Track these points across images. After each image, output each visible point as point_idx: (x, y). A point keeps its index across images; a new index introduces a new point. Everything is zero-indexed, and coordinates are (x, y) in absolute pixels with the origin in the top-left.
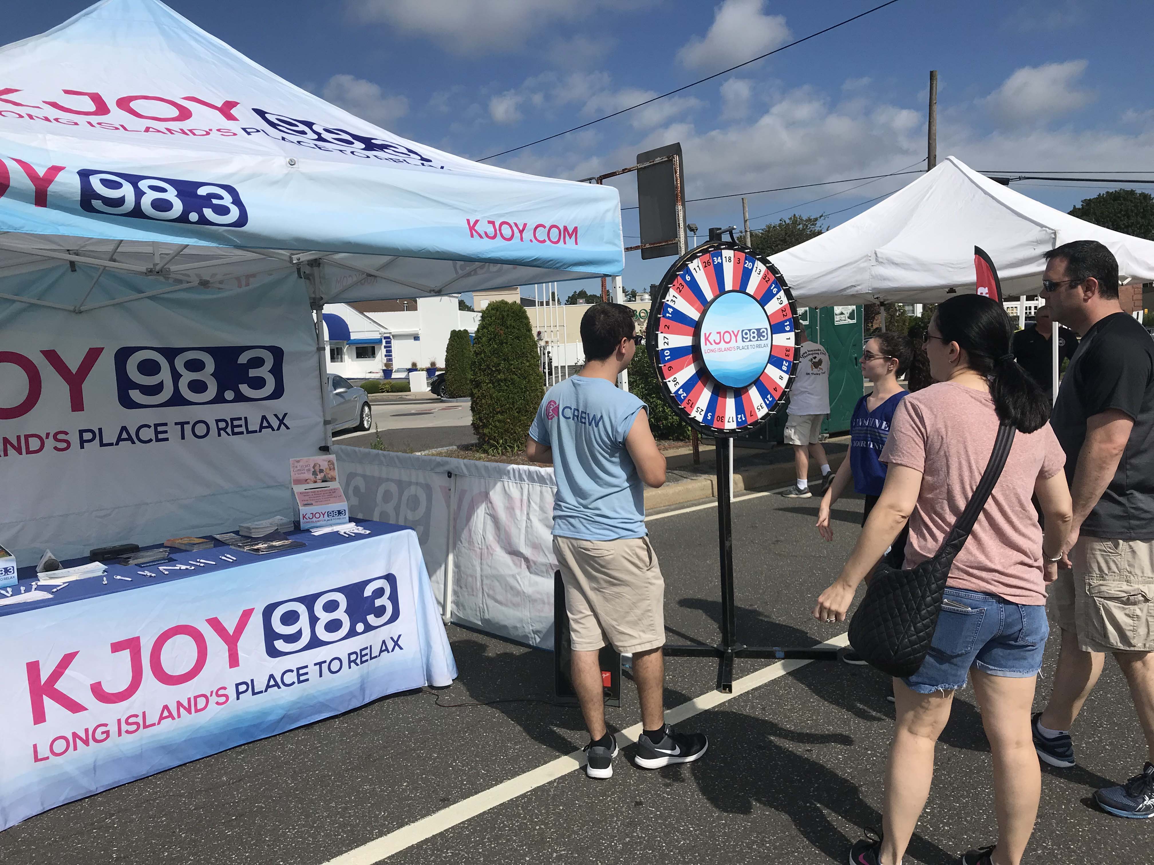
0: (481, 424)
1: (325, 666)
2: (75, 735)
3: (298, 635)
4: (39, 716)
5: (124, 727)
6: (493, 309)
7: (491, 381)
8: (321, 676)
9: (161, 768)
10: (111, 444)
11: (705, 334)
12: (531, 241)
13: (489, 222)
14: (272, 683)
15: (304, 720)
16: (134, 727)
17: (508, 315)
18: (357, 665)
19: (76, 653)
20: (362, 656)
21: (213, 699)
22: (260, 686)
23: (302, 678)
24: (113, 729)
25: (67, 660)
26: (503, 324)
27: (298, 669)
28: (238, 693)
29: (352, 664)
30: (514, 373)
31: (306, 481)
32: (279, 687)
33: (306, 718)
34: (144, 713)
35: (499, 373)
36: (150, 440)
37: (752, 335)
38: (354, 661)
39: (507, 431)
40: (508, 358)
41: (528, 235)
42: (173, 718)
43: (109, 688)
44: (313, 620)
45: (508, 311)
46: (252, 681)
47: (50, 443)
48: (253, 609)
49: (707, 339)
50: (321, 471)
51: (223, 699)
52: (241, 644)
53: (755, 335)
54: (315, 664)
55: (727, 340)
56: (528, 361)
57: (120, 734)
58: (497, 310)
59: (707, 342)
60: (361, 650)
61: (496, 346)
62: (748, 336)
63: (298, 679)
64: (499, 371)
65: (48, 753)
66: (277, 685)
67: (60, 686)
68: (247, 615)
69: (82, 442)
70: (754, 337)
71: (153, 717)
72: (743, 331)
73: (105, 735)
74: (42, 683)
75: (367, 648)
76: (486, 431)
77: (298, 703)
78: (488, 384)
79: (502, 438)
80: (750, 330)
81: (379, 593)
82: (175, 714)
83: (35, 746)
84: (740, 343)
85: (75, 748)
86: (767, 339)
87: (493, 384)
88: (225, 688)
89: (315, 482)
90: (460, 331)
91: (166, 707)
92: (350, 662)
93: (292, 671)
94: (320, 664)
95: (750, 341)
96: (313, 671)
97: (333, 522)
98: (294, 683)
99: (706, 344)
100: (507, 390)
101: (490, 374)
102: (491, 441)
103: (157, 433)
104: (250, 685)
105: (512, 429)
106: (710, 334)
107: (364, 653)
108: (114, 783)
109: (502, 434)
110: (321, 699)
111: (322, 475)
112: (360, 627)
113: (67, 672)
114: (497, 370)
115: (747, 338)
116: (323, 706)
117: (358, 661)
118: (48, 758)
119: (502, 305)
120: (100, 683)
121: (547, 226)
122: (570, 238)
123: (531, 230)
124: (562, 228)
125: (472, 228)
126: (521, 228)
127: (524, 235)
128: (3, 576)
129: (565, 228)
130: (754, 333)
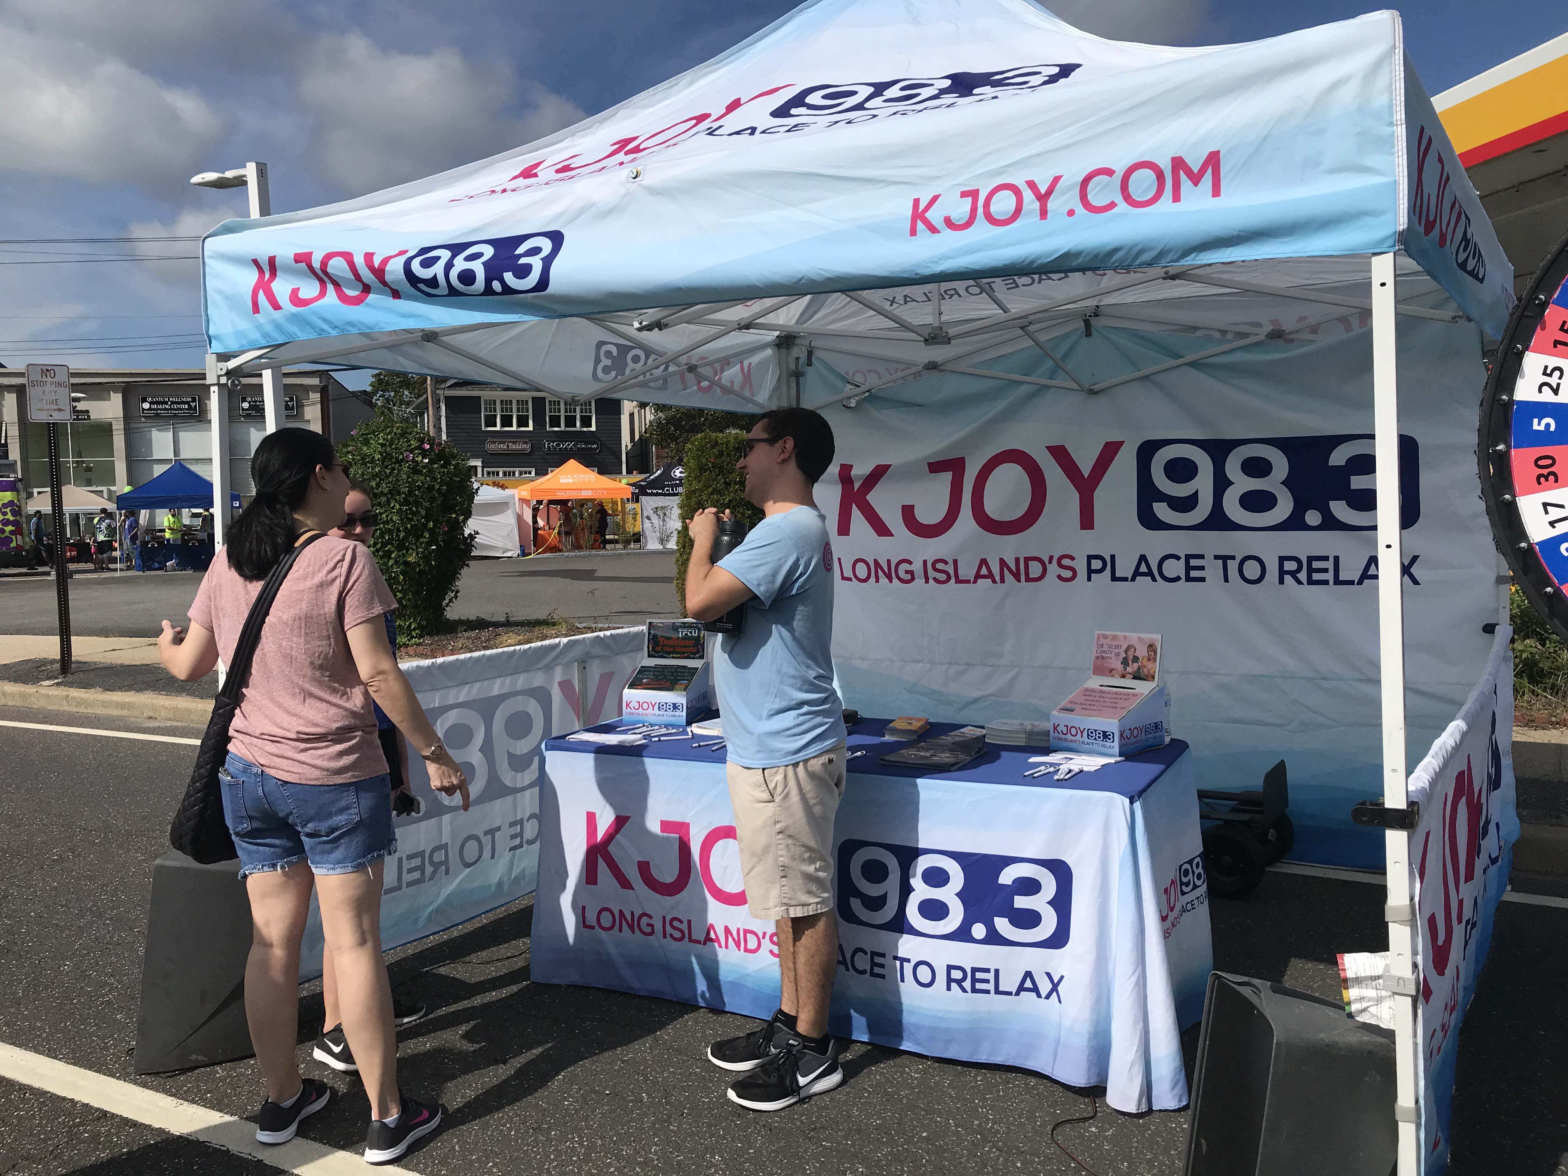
1: (908, 968)
2: (621, 914)
3: (882, 901)
5: (669, 929)
10: (1125, 579)
12: (1071, 213)
13: (965, 194)
16: (679, 935)
18: (964, 991)
19: (627, 818)
20: (975, 980)
21: (766, 944)
23: (876, 970)
24: (658, 925)
27: (873, 954)
29: (954, 986)
32: (847, 969)
34: (689, 923)
36: (1178, 579)
38: (959, 982)
41: (1062, 200)
43: (656, 874)
44: (905, 888)
47: (1053, 570)
50: (1136, 659)
57: (665, 937)
60: (975, 970)
63: (872, 969)
65: (594, 922)
67: (612, 849)
69: (1090, 571)
73: (650, 929)
74: (598, 841)
75: (988, 971)
77: (870, 1005)
81: (1030, 886)
82: (723, 942)
83: (584, 908)
85: (621, 929)
92: (950, 980)
93: (866, 952)
94: (902, 961)
97: (1095, 747)
98: (865, 972)
103: (1189, 569)
107: (980, 975)
108: (656, 992)
112: (980, 931)
113: (618, 836)
117: (967, 985)
118: (594, 928)
120: (648, 863)
121: (1120, 170)
122: (1196, 184)
123: (1069, 189)
124: (1165, 165)
125: (918, 215)
126: (1043, 190)
127: (1051, 205)
128: (670, 713)
129: (1178, 164)
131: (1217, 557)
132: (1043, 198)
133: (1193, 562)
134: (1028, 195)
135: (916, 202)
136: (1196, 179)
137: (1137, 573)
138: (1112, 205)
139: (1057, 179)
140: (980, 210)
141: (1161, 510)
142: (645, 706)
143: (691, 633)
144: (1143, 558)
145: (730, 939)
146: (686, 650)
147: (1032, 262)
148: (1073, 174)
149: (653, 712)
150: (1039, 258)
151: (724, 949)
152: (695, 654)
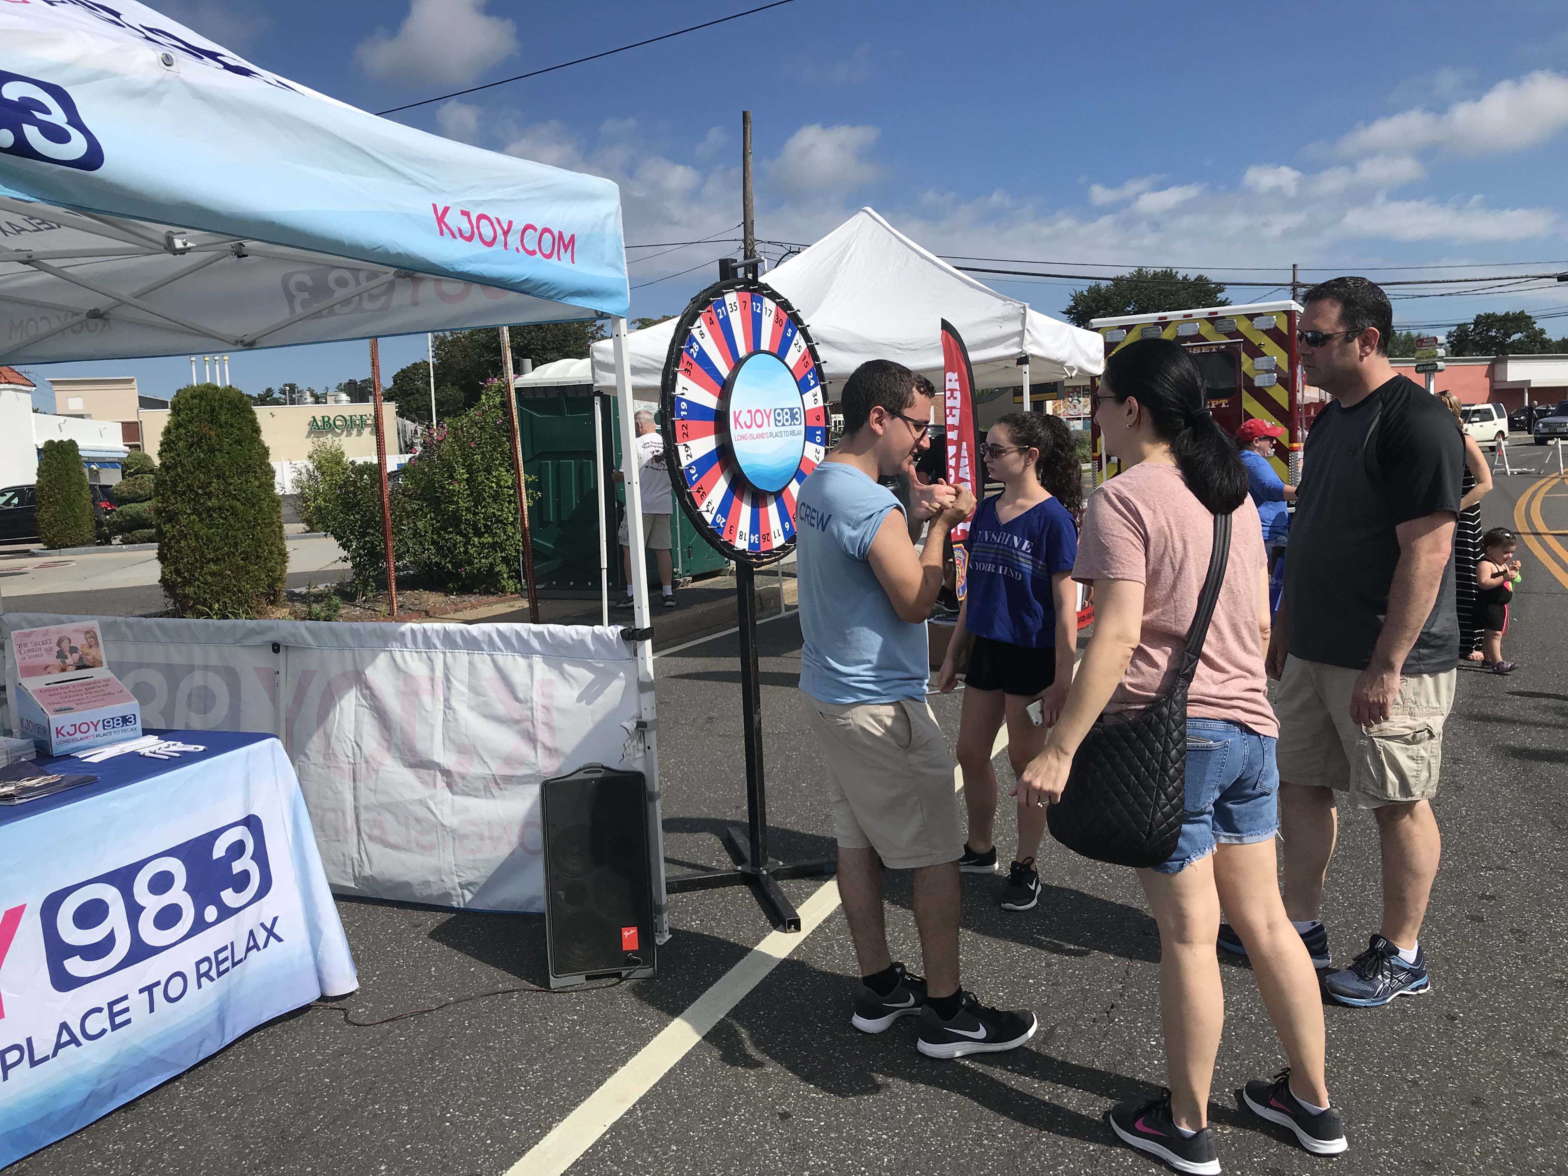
0: (179, 580)
1: (158, 992)
3: (109, 941)
6: (193, 397)
7: (195, 511)
8: (152, 1010)
11: (735, 412)
12: (517, 250)
14: (65, 1037)
17: (221, 407)
18: (212, 979)
20: (219, 963)
23: (118, 1020)
26: (214, 419)
27: (111, 1005)
28: (6, 1069)
29: (204, 980)
30: (235, 497)
31: (46, 669)
32: (78, 1044)
33: (126, 1090)
35: (210, 499)
37: (786, 417)
38: (207, 974)
39: (226, 589)
40: (224, 474)
44: (134, 911)
45: (221, 400)
46: (29, 1041)
48: (25, 905)
49: (736, 420)
50: (73, 650)
52: (6, 974)
53: (788, 417)
54: (141, 991)
55: (759, 423)
56: (256, 478)
58: (202, 399)
59: (738, 424)
60: (217, 953)
61: (202, 456)
62: (781, 417)
64: (210, 496)
66: (74, 1040)
70: (787, 420)
72: (775, 410)
75: (225, 948)
76: (189, 590)
77: (113, 1066)
78: (189, 515)
79: (218, 601)
80: (782, 410)
81: (237, 849)
84: (773, 429)
86: (800, 423)
87: (199, 515)
89: (63, 670)
90: (62, 441)
92: (199, 976)
93: (99, 1010)
94: (149, 989)
95: (783, 425)
96: (138, 1003)
97: (114, 736)
98: (104, 1031)
99: (735, 425)
100: (223, 524)
101: (194, 499)
102: (199, 607)
104: (26, 1050)
105: (235, 586)
106: (740, 412)
107: (221, 957)
109: (218, 593)
110: (154, 1052)
111: (76, 656)
112: (211, 913)
114: (206, 493)
115: (779, 421)
116: (158, 1062)
117: (213, 973)
119: (209, 391)
121: (539, 228)
122: (566, 252)
123: (517, 232)
124: (556, 234)
125: (441, 221)
126: (505, 229)
127: (509, 240)
129: (560, 235)
130: (787, 414)
132: (506, 233)
134: (498, 228)
135: (436, 206)
136: (566, 249)
138: (534, 252)
139: (510, 223)
140: (475, 230)
148: (519, 222)
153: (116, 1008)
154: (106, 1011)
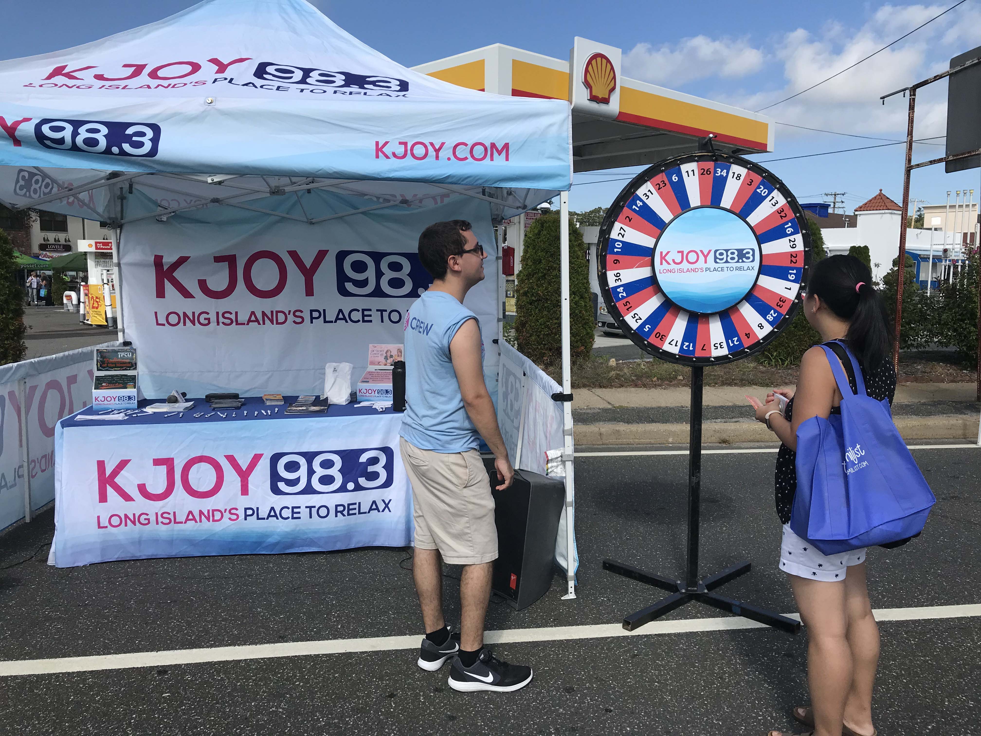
1: (314, 511)
2: (126, 516)
3: (296, 482)
4: (103, 498)
5: (160, 519)
8: (311, 517)
9: (187, 554)
10: (331, 322)
11: (661, 253)
12: (449, 159)
13: (400, 143)
14: (273, 513)
15: (297, 549)
16: (167, 521)
18: (344, 515)
19: (129, 461)
20: (349, 510)
21: (227, 515)
22: (263, 513)
23: (295, 515)
24: (153, 518)
25: (123, 464)
27: (293, 508)
28: (246, 516)
29: (339, 514)
31: (379, 364)
32: (278, 519)
33: (299, 547)
34: (174, 513)
36: (359, 321)
37: (730, 256)
38: (341, 512)
41: (445, 153)
42: (196, 522)
43: (151, 489)
44: (311, 472)
46: (258, 509)
47: (291, 318)
48: (262, 454)
49: (663, 258)
50: (391, 356)
51: (234, 517)
52: (251, 479)
53: (735, 256)
54: (307, 507)
57: (157, 523)
59: (663, 261)
60: (349, 505)
62: (724, 256)
63: (292, 515)
65: (107, 524)
66: (276, 516)
67: (118, 480)
68: (257, 458)
69: (312, 318)
70: (733, 259)
71: (181, 517)
72: (716, 251)
73: (147, 522)
74: (107, 476)
75: (355, 504)
77: (292, 534)
79: (776, 351)
80: (727, 251)
81: (374, 461)
82: (198, 519)
83: (99, 517)
85: (126, 525)
86: (753, 261)
88: (237, 509)
89: (386, 365)
91: (190, 512)
92: (337, 512)
93: (288, 508)
94: (310, 508)
95: (727, 262)
96: (304, 512)
97: (382, 398)
98: (288, 518)
99: (661, 264)
102: (766, 353)
103: (364, 316)
104: (255, 512)
106: (668, 252)
107: (351, 507)
108: (152, 555)
109: (775, 346)
110: (310, 536)
112: (351, 486)
113: (122, 472)
115: (722, 259)
116: (313, 542)
117: (345, 512)
118: (106, 527)
120: (144, 485)
121: (470, 143)
122: (499, 155)
123: (449, 148)
124: (488, 145)
125: (379, 149)
126: (437, 148)
127: (441, 154)
128: (126, 402)
129: (493, 145)
130: (733, 253)
131: (378, 310)
132: (437, 151)
133: (366, 313)
134: (430, 148)
135: (377, 143)
136: (500, 153)
137: (337, 319)
138: (466, 158)
139: (443, 144)
140: (409, 152)
141: (349, 286)
142: (109, 399)
143: (127, 355)
144: (340, 311)
145: (203, 517)
146: (124, 365)
147: (434, 178)
148: (450, 142)
149: (114, 402)
150: (436, 176)
151: (199, 523)
152: (130, 367)
153: (295, 510)
154: (291, 509)
